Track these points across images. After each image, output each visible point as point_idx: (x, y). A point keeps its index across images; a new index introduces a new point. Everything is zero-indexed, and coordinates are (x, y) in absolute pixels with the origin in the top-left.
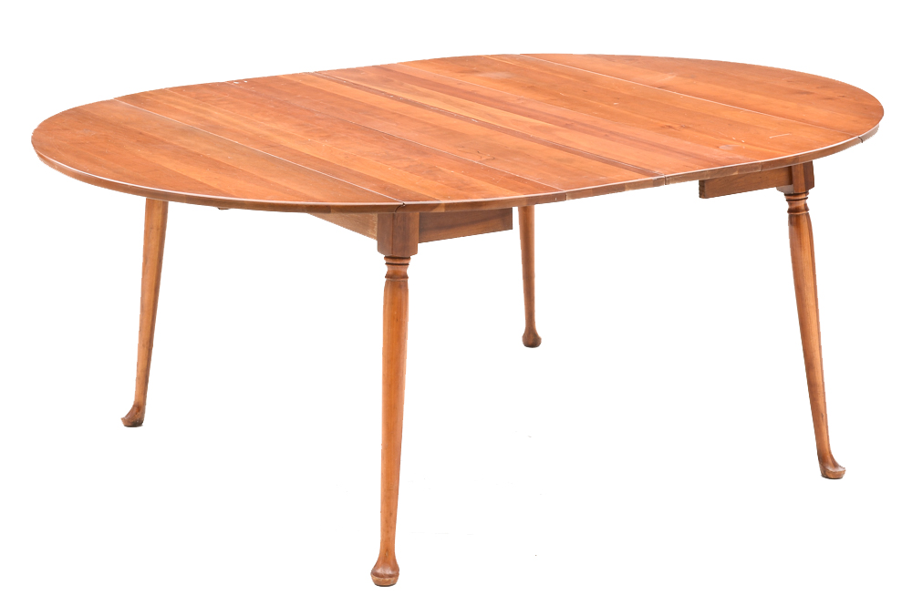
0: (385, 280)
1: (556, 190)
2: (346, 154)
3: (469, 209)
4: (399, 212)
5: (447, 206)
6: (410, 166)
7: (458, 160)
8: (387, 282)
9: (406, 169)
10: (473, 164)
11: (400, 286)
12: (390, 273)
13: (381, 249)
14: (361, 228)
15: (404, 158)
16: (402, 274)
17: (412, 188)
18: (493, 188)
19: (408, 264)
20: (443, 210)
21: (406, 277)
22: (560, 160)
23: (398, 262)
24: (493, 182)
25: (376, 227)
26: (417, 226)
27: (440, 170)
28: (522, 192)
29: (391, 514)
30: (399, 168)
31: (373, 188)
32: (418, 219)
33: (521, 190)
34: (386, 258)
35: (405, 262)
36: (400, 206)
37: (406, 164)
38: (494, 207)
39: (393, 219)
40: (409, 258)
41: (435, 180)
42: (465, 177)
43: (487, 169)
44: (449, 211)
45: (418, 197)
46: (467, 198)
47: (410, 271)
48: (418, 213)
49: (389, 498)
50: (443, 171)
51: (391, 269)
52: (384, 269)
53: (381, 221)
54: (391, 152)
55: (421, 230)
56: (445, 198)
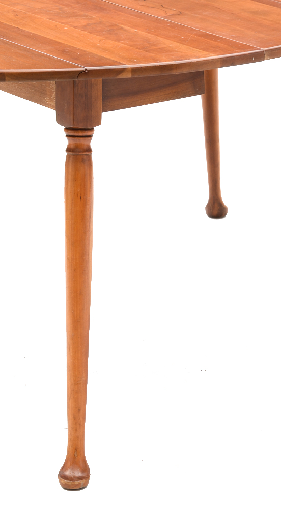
0: (65, 154)
1: (253, 48)
2: (15, 11)
3: (157, 74)
4: (81, 79)
5: (134, 70)
6: (88, 25)
7: (140, 16)
8: (68, 157)
9: (84, 28)
10: (157, 21)
11: (83, 161)
12: (72, 146)
13: (60, 120)
14: (38, 97)
15: (80, 16)
16: (85, 147)
17: (93, 51)
18: (183, 49)
19: (91, 136)
20: (129, 76)
21: (89, 150)
22: (255, 13)
23: (80, 134)
24: (183, 42)
25: (54, 95)
26: (100, 93)
27: (122, 28)
28: (215, 52)
29: (79, 410)
30: (76, 27)
31: (50, 51)
32: (100, 86)
33: (215, 50)
34: (66, 129)
35: (88, 133)
36: (81, 72)
37: (83, 22)
38: (185, 71)
39: (74, 86)
40: (92, 130)
41: (118, 40)
42: (150, 36)
43: (174, 26)
44: (136, 76)
45: (101, 61)
46: (155, 61)
47: (94, 143)
48: (101, 79)
49: (77, 393)
50: (125, 30)
51: (72, 142)
52: (64, 142)
53: (60, 89)
54: (66, 8)
55: (105, 98)
56: (131, 61)
